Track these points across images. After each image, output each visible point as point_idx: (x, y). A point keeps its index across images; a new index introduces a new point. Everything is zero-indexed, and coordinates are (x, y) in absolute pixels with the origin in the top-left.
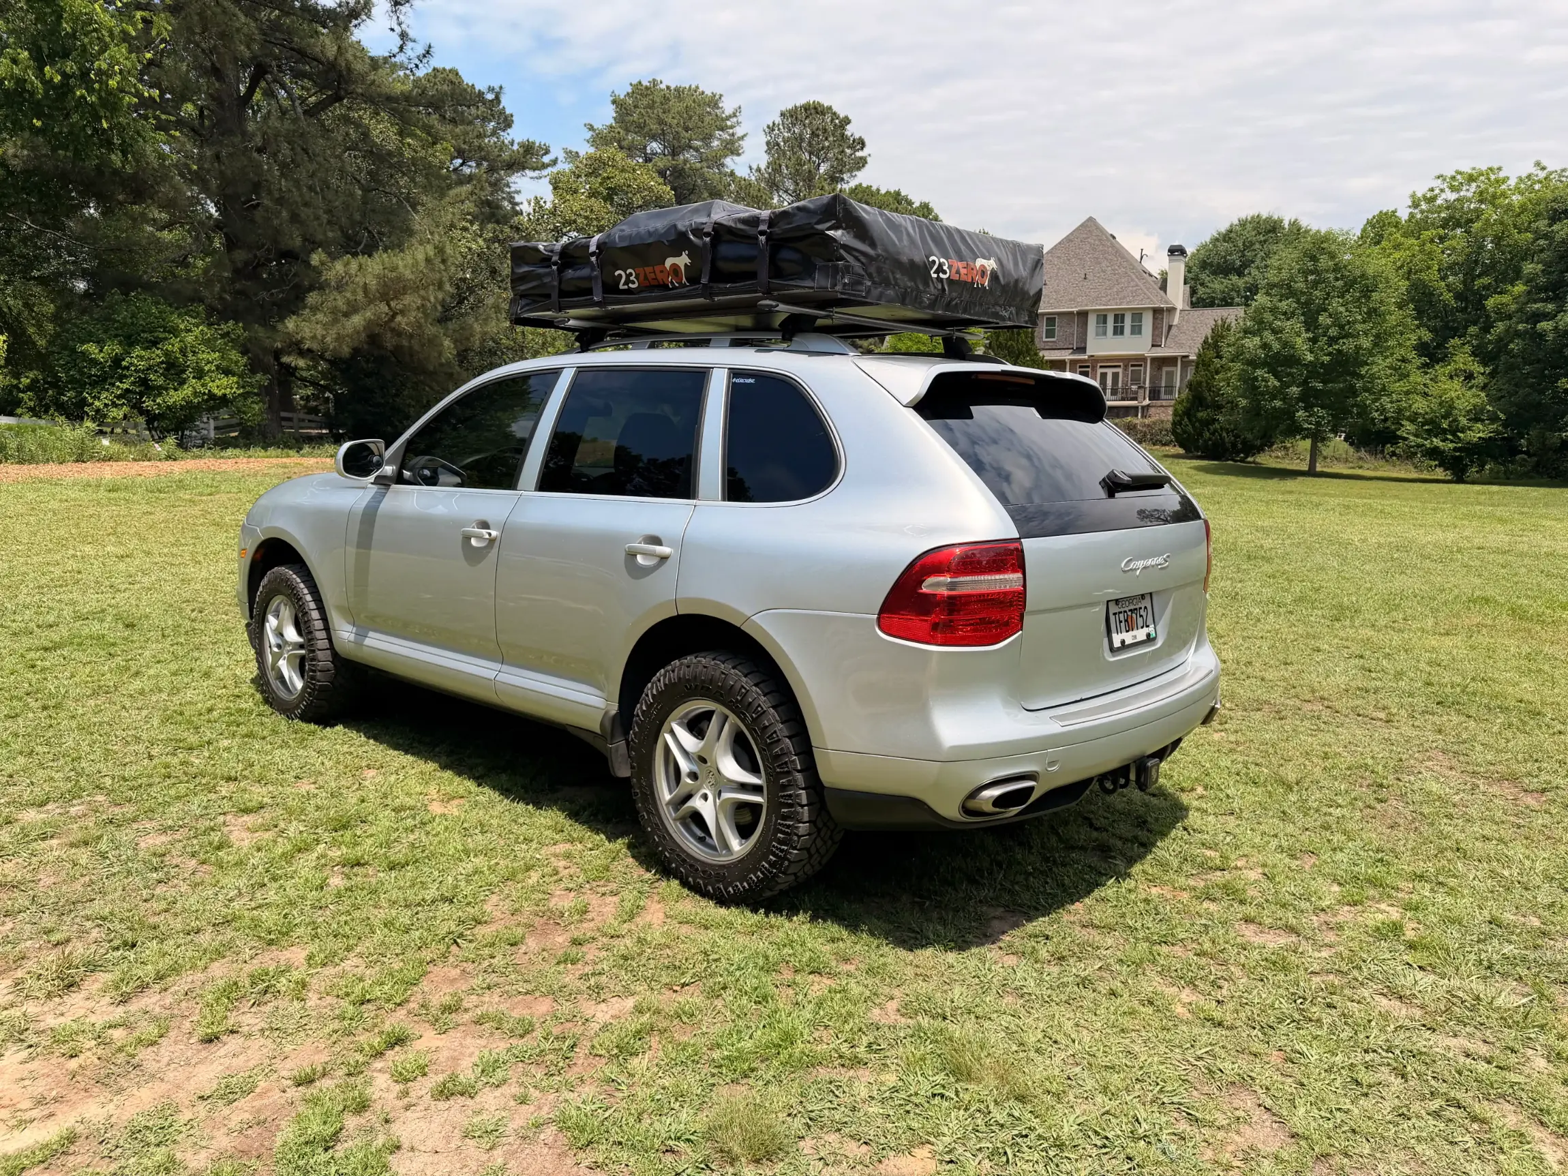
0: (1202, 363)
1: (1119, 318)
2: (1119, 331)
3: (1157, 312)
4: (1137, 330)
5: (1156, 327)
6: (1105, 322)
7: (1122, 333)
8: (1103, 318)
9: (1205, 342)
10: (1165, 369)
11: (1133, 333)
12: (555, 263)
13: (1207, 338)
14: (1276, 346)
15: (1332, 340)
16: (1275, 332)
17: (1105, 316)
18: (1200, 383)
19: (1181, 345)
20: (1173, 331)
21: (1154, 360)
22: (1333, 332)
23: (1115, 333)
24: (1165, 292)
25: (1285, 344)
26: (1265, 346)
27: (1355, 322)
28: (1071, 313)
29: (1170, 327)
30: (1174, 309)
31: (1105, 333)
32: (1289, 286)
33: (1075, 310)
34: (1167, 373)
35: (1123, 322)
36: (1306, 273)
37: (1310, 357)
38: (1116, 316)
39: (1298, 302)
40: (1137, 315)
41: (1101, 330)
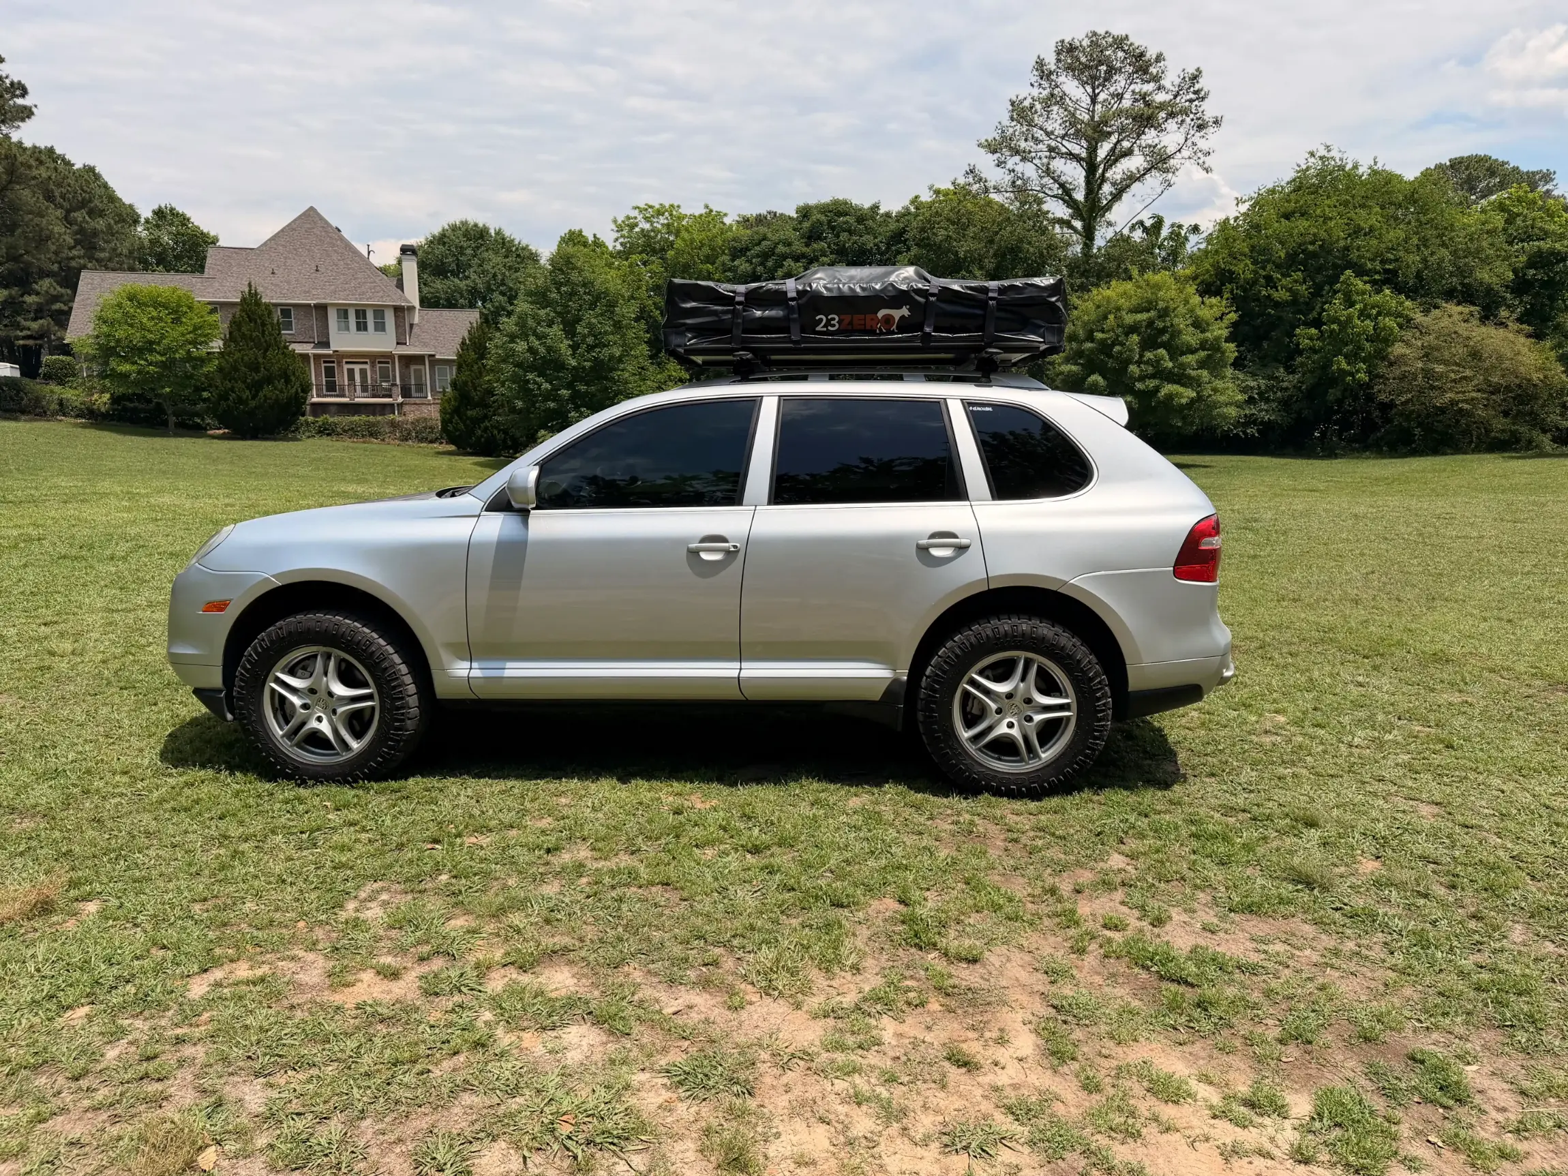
0: (461, 363)
1: (361, 313)
2: (362, 327)
3: (398, 310)
4: (380, 327)
5: (399, 326)
6: (346, 316)
7: (366, 329)
8: (343, 313)
9: (463, 343)
10: (413, 367)
11: (376, 330)
12: (740, 303)
13: (464, 339)
14: (542, 350)
15: (591, 348)
16: (539, 337)
17: (346, 312)
18: (465, 383)
19: (425, 345)
20: (415, 330)
21: (401, 357)
22: (590, 340)
23: (359, 329)
24: (402, 288)
25: (549, 349)
26: (531, 350)
27: (606, 333)
28: (309, 305)
29: (411, 326)
30: (414, 308)
31: (347, 329)
32: (544, 295)
33: (312, 302)
34: (415, 371)
35: (365, 317)
36: (558, 285)
37: (574, 363)
38: (357, 312)
39: (555, 312)
40: (379, 312)
41: (343, 324)
